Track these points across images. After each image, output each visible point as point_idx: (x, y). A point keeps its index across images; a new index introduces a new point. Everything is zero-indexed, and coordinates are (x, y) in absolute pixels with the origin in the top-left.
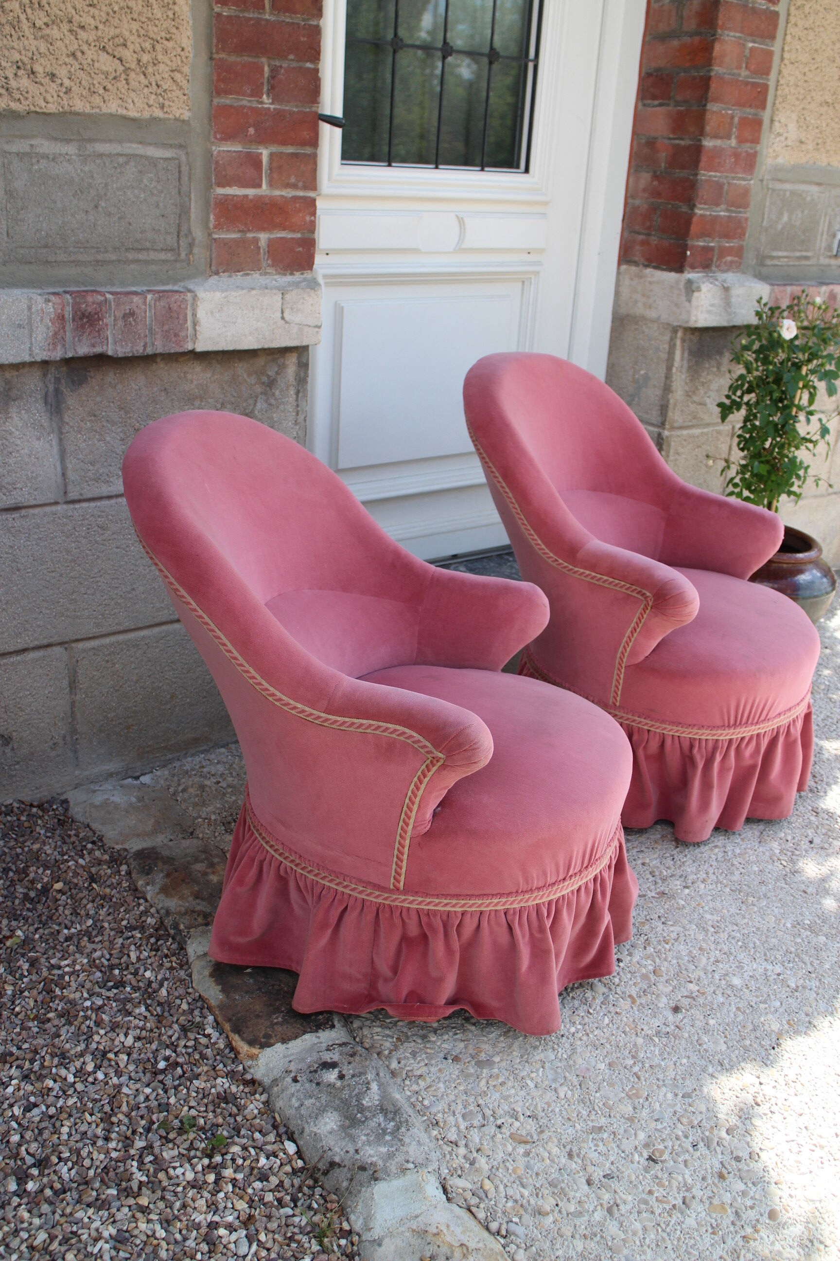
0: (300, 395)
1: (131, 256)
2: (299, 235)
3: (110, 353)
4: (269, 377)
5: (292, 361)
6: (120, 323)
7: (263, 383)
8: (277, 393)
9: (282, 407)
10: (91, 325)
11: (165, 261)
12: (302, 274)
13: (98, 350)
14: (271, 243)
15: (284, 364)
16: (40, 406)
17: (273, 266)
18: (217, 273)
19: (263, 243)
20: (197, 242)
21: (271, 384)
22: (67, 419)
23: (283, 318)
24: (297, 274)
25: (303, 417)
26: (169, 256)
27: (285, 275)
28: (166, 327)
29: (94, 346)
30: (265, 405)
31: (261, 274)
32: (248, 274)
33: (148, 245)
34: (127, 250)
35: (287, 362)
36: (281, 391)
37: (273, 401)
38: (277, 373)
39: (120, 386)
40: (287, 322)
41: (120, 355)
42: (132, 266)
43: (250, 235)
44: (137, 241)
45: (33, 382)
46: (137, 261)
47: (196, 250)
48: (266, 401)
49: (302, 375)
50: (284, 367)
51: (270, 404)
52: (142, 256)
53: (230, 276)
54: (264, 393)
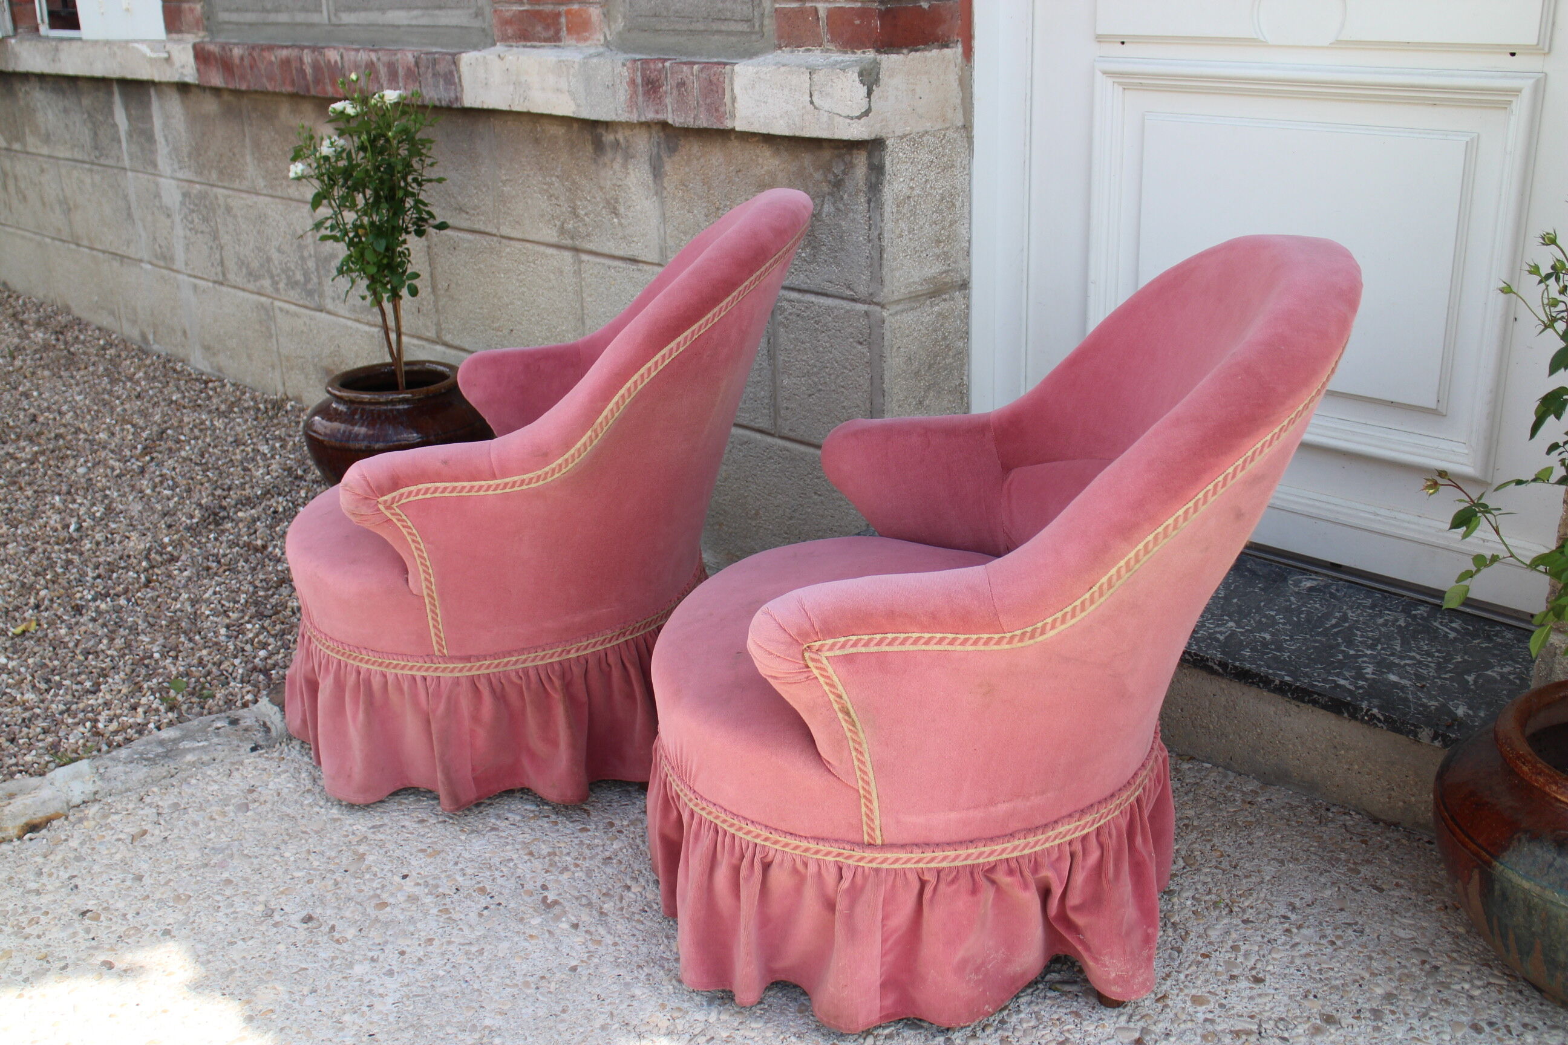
0: (872, 205)
1: (715, 26)
2: (859, 5)
3: (670, 121)
4: (836, 176)
5: (861, 161)
6: (675, 92)
7: (830, 182)
8: (846, 197)
9: (851, 215)
10: (654, 92)
11: (742, 33)
12: (864, 53)
13: (661, 117)
14: (831, 13)
15: (851, 162)
16: (647, 167)
17: (831, 41)
18: (780, 48)
19: (822, 14)
20: (766, 12)
21: (838, 184)
22: (665, 185)
23: (812, 102)
24: (859, 52)
25: (876, 233)
26: (744, 27)
27: (846, 53)
28: (708, 101)
29: (657, 112)
30: (832, 209)
31: (822, 51)
32: (809, 50)
33: (729, 15)
34: (713, 20)
35: (855, 162)
36: (850, 195)
37: (841, 206)
38: (844, 173)
39: (702, 160)
40: (816, 108)
41: (677, 125)
42: (716, 37)
43: (808, 5)
44: (719, 11)
45: (642, 143)
46: (720, 32)
47: (767, 22)
48: (834, 204)
49: (873, 180)
50: (850, 166)
51: (838, 209)
52: (723, 27)
53: (792, 52)
54: (831, 194)
